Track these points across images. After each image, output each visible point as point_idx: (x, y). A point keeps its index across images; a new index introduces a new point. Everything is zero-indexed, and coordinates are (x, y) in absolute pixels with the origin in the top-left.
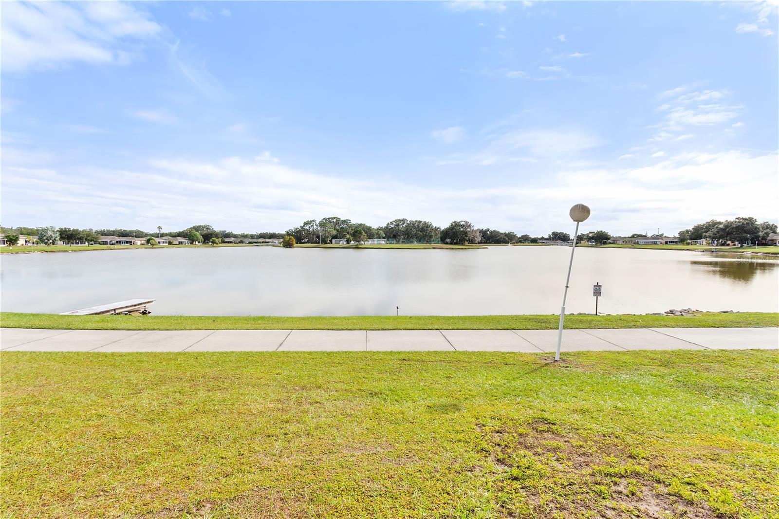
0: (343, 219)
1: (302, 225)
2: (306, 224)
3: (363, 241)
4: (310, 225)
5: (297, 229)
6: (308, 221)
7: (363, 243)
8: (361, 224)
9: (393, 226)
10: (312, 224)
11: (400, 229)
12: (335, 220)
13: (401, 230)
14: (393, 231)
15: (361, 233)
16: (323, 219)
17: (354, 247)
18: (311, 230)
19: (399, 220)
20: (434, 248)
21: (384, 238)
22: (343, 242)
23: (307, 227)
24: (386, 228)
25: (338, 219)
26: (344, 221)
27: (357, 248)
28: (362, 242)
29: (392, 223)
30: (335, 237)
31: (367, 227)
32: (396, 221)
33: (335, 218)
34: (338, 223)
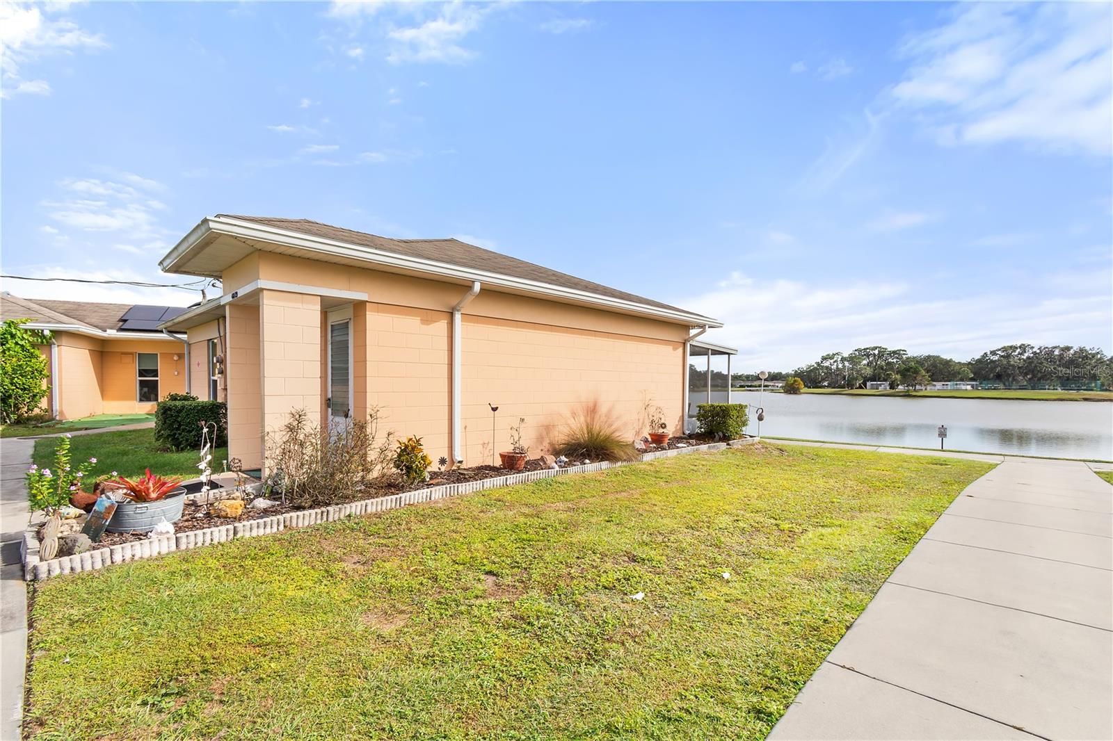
0: (891, 348)
1: (819, 361)
2: (824, 359)
3: (920, 384)
4: (832, 361)
5: (811, 366)
6: (828, 355)
7: (923, 388)
8: (929, 357)
9: (996, 358)
10: (835, 359)
11: (1012, 363)
12: (876, 352)
13: (1013, 366)
14: (996, 367)
15: (916, 372)
16: (856, 350)
17: (901, 394)
18: (834, 367)
19: (1011, 347)
20: (1086, 400)
21: (972, 379)
22: (884, 387)
23: (827, 364)
24: (979, 361)
25: (882, 353)
26: (894, 352)
27: (907, 395)
28: (918, 387)
29: (993, 353)
30: (873, 379)
31: (943, 360)
32: (1004, 349)
33: (876, 348)
34: (883, 355)
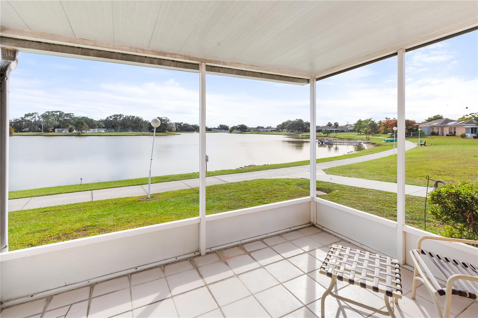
0: (66, 112)
1: (23, 116)
2: (27, 115)
3: (84, 130)
4: (32, 117)
5: (17, 119)
6: (29, 114)
7: (85, 132)
8: (84, 117)
9: (111, 119)
10: (34, 116)
11: (118, 121)
12: (58, 114)
13: (118, 122)
14: (112, 123)
15: (82, 124)
16: (46, 112)
17: (76, 135)
18: (33, 121)
19: (117, 115)
20: (143, 135)
21: (104, 128)
22: (66, 131)
23: (28, 118)
24: (106, 120)
25: (61, 114)
26: (68, 114)
27: (79, 135)
28: (83, 131)
29: (111, 117)
30: (58, 127)
31: (89, 119)
32: (114, 116)
33: (58, 112)
34: (62, 116)
